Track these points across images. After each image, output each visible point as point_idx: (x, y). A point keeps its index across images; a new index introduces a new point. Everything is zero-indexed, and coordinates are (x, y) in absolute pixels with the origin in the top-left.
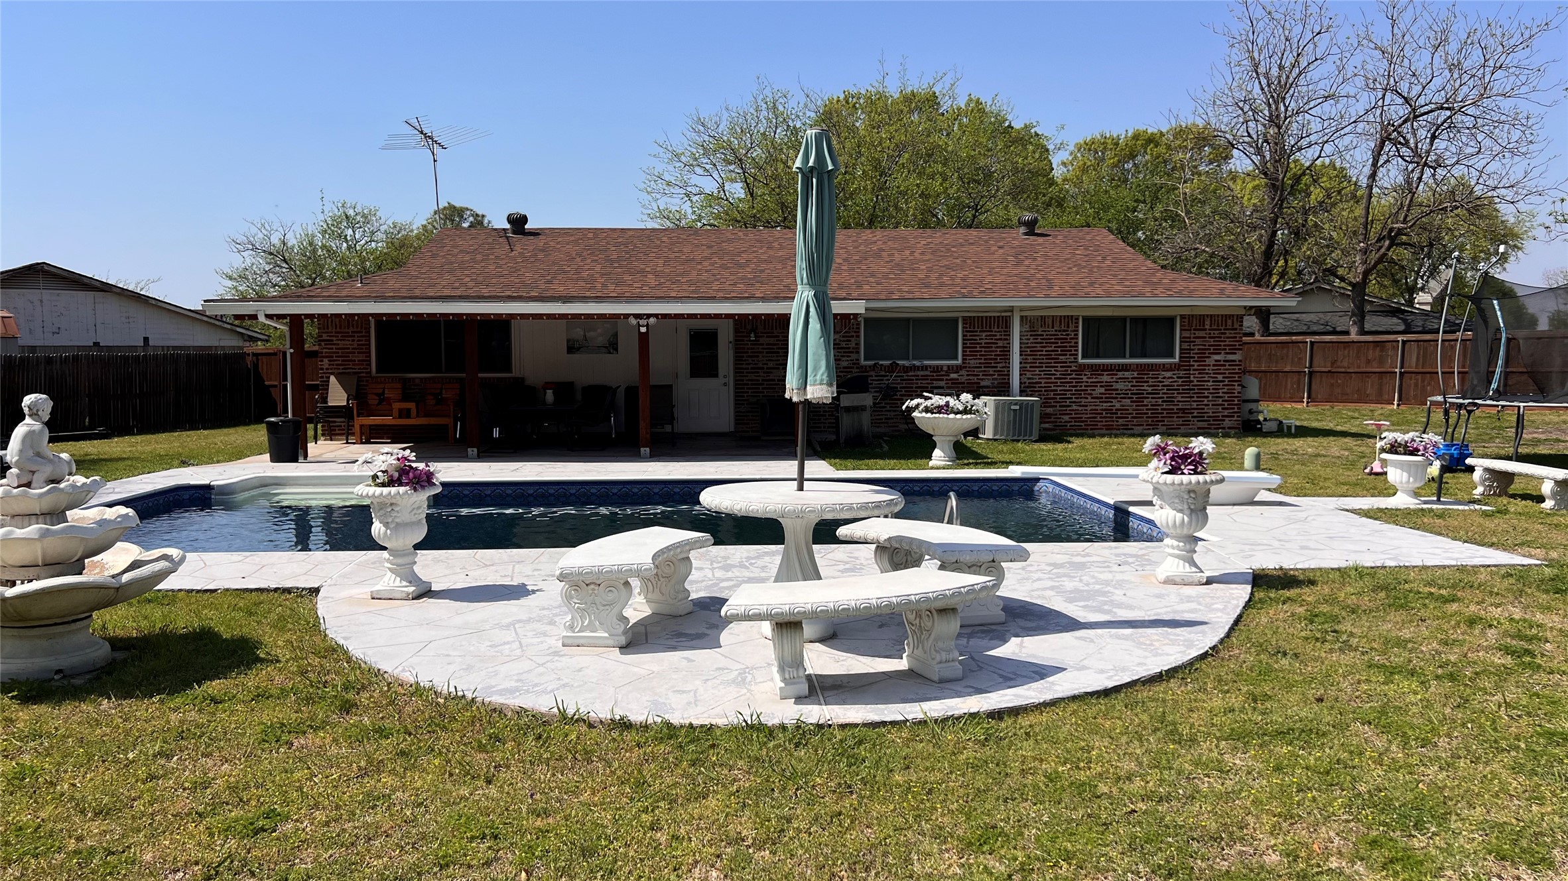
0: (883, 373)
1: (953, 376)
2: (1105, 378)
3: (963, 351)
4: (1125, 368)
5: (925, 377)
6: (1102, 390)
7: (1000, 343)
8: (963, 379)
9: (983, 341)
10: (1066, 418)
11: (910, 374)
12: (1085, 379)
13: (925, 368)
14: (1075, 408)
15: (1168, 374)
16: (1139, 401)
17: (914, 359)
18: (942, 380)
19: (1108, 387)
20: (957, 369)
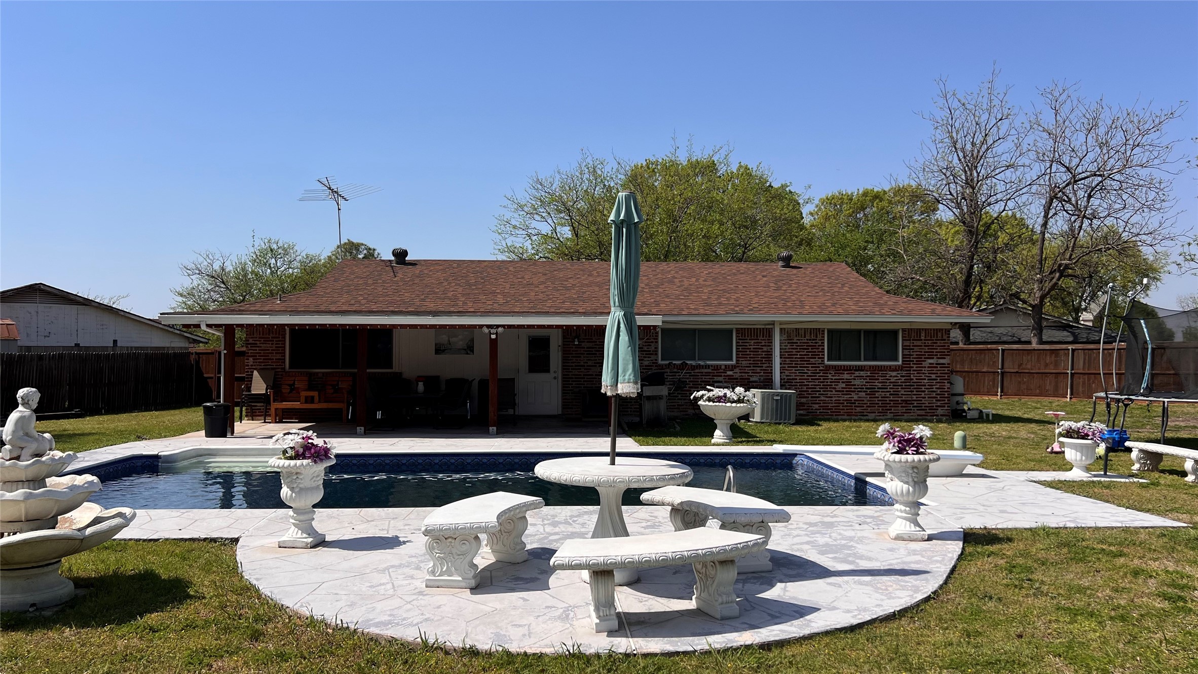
0: (675, 370)
1: (729, 373)
2: (846, 376)
3: (737, 354)
4: (861, 368)
5: (708, 374)
6: (844, 385)
7: (765, 349)
8: (737, 376)
9: (752, 347)
10: (816, 406)
11: (696, 371)
12: (830, 376)
13: (708, 367)
14: (823, 398)
15: (894, 374)
16: (873, 393)
17: (699, 359)
18: (721, 376)
19: (848, 382)
20: (733, 368)
